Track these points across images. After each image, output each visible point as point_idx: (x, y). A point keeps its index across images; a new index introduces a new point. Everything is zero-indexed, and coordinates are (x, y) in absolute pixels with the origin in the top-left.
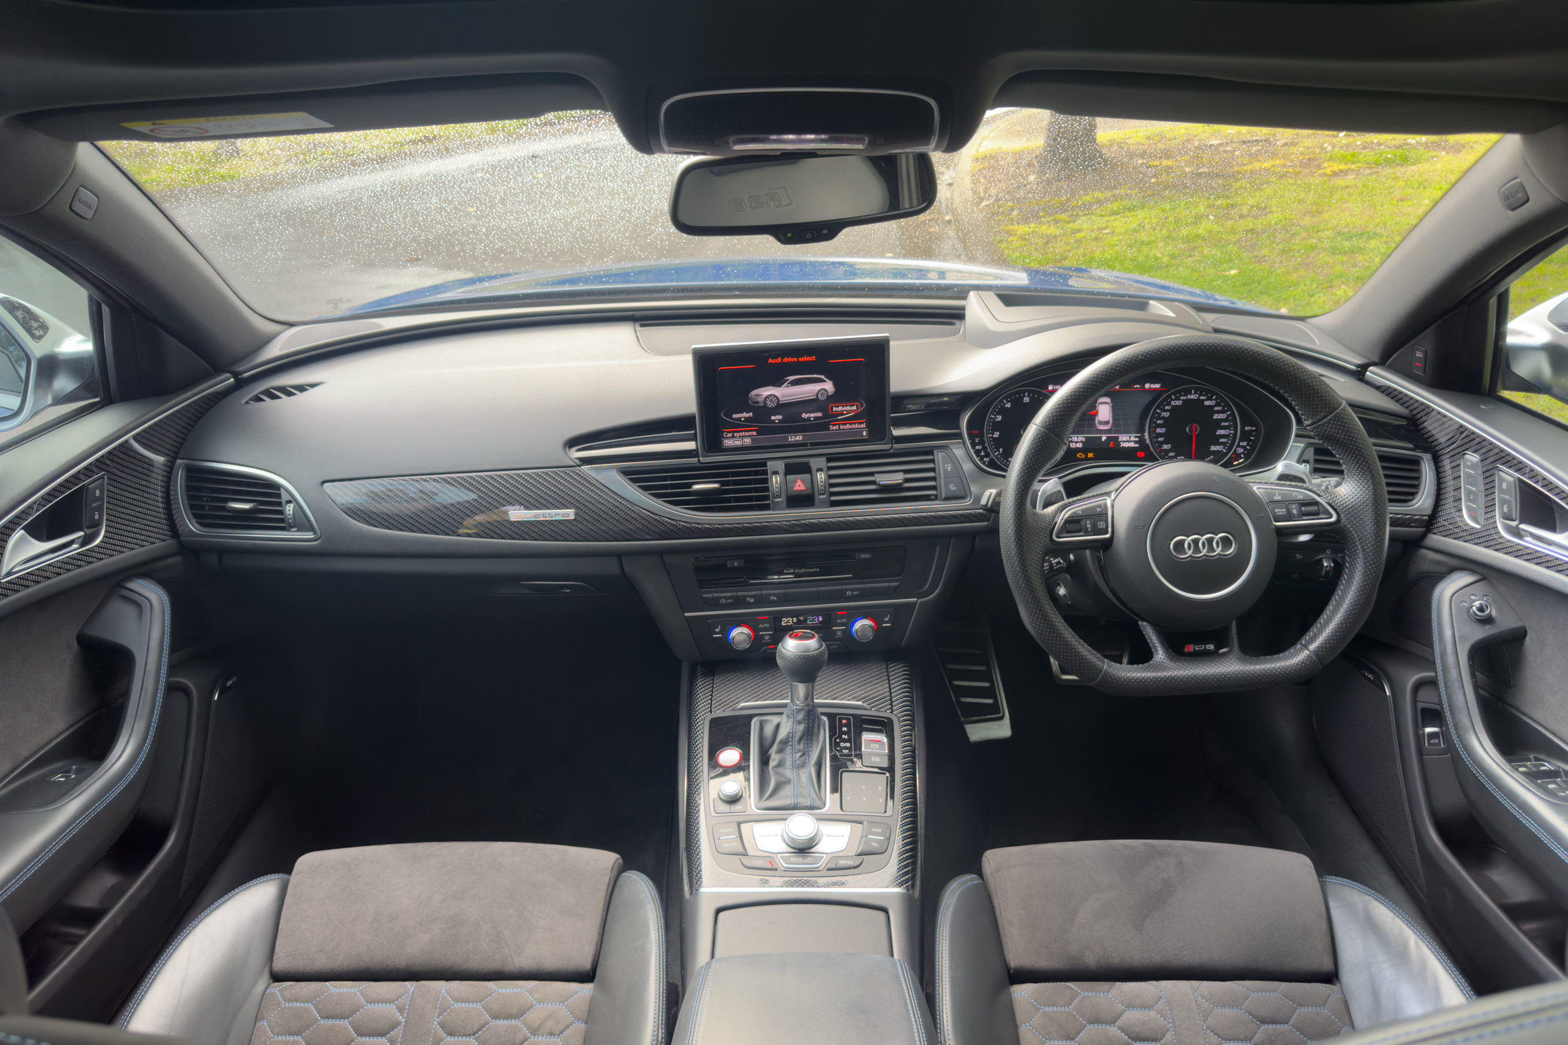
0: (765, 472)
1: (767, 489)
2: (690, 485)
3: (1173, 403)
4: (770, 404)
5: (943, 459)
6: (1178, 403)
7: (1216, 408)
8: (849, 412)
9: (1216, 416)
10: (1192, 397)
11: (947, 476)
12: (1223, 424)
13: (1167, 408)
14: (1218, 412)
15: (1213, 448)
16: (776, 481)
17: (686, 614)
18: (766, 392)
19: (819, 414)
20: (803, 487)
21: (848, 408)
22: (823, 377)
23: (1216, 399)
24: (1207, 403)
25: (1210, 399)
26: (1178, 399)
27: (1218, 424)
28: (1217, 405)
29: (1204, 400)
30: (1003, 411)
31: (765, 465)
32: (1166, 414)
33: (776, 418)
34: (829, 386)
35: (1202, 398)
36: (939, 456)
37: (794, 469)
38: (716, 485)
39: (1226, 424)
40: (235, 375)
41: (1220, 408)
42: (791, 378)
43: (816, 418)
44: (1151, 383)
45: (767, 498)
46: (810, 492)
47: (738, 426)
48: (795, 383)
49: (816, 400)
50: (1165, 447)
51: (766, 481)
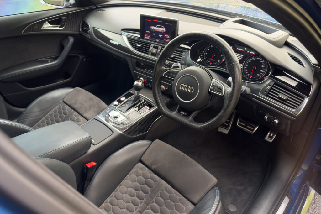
0: (150, 46)
1: (149, 50)
2: (136, 44)
3: (253, 59)
4: (153, 31)
5: (184, 55)
6: (254, 59)
7: (263, 64)
8: (168, 37)
9: (262, 66)
10: (258, 58)
11: (183, 59)
12: (263, 69)
13: (251, 60)
14: (263, 65)
15: (258, 75)
16: (151, 48)
17: (134, 71)
18: (153, 27)
19: (162, 36)
20: (154, 52)
21: (168, 36)
22: (163, 27)
23: (264, 61)
24: (261, 61)
25: (262, 60)
26: (254, 58)
27: (261, 68)
28: (264, 63)
29: (261, 60)
30: (210, 48)
31: (150, 44)
32: (250, 61)
33: (154, 34)
34: (164, 29)
35: (261, 59)
36: (184, 53)
37: (154, 47)
38: (140, 46)
39: (264, 69)
40: (96, 6)
41: (264, 64)
42: (158, 25)
43: (161, 37)
44: (252, 52)
45: (148, 52)
46: (155, 53)
47: (147, 34)
48: (158, 27)
49: (162, 32)
50: (246, 70)
51: (149, 48)
